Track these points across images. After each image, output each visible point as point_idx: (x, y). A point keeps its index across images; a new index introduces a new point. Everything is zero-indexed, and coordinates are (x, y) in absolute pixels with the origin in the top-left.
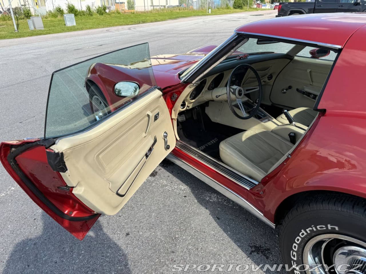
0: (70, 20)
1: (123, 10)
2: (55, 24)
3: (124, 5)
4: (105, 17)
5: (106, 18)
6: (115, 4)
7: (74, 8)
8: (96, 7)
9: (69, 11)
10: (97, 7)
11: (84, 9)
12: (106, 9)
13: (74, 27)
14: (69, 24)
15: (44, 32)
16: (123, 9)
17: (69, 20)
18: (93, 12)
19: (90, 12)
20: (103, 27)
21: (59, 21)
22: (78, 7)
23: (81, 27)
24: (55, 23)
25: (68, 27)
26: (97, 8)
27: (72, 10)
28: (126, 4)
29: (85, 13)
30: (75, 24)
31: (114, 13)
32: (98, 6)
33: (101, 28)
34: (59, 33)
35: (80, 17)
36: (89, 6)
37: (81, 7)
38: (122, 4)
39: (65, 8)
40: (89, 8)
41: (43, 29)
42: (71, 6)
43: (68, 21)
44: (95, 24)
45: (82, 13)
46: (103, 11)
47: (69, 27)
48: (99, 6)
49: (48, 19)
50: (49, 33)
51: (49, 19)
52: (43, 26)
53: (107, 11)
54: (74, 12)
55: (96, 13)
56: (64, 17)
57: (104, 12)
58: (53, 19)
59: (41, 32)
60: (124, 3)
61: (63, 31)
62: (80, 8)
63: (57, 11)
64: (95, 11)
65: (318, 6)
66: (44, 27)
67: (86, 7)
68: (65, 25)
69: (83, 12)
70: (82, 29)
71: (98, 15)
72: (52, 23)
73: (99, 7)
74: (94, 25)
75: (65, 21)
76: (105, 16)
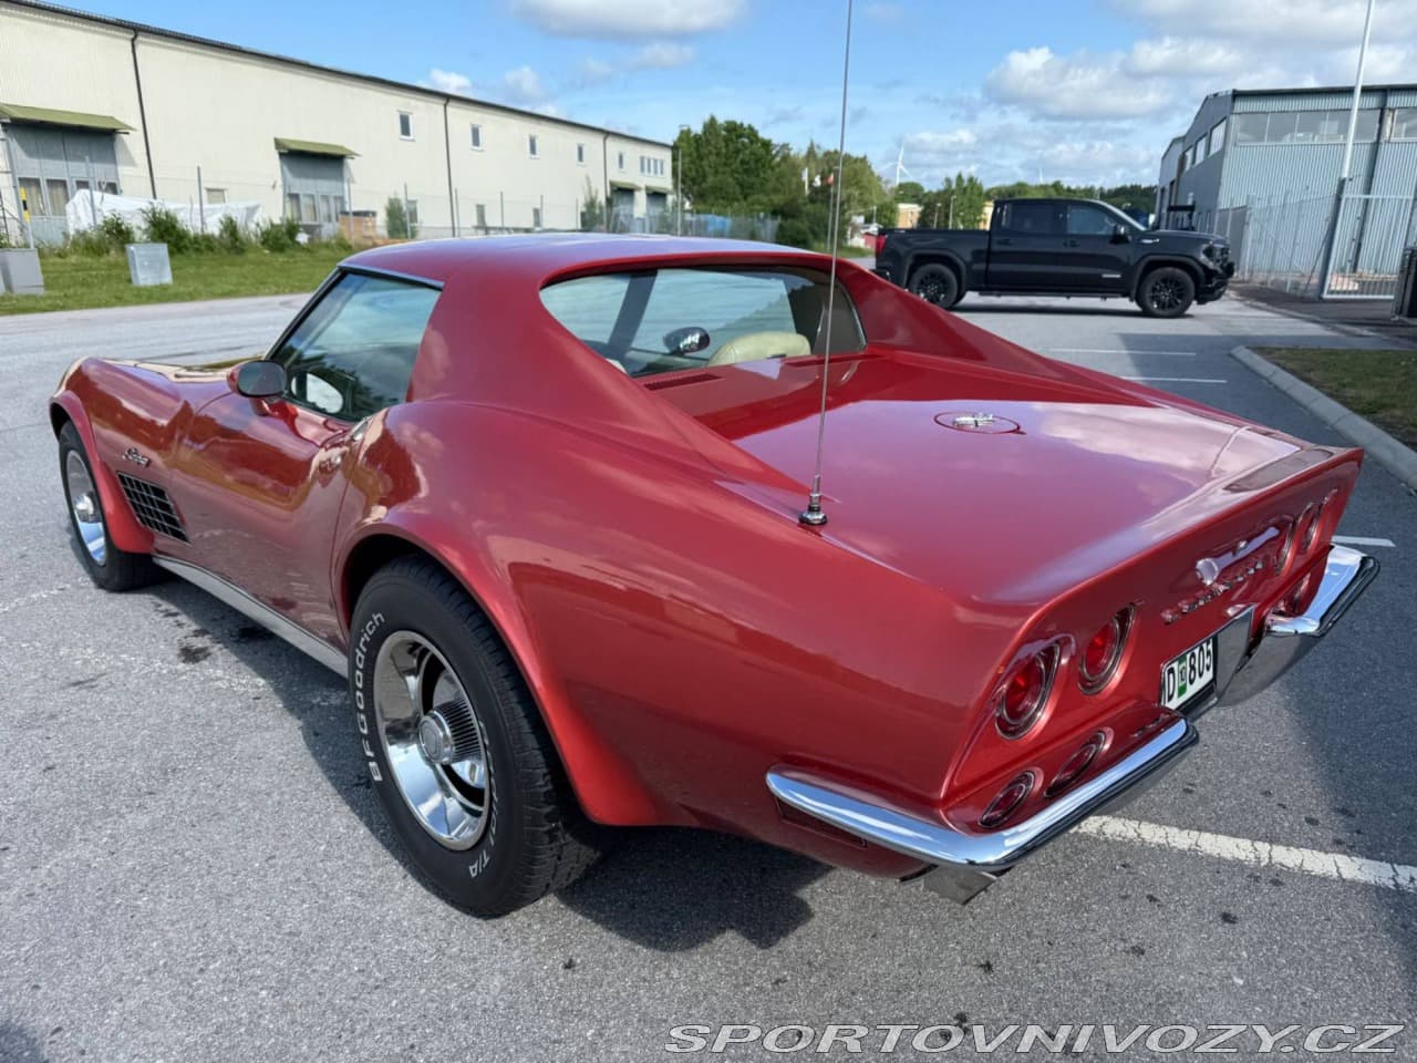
0: (150, 265)
1: (370, 238)
2: (91, 276)
3: (374, 222)
4: (291, 260)
5: (295, 262)
6: (340, 216)
7: (174, 227)
8: (258, 225)
9: (155, 233)
10: (265, 222)
11: (214, 228)
12: (298, 231)
13: (163, 288)
14: (144, 278)
15: (43, 304)
16: (370, 233)
17: (146, 263)
18: (249, 240)
19: (237, 239)
20: (277, 293)
21: (112, 266)
22: (190, 222)
23: (191, 289)
24: (94, 273)
25: (139, 289)
26: (265, 226)
27: (164, 229)
28: (381, 219)
29: (216, 244)
30: (167, 279)
31: (327, 246)
32: (268, 222)
33: (270, 294)
34: (99, 306)
35: (194, 256)
36: (234, 219)
37: (203, 223)
38: (367, 219)
39: (137, 224)
40: (230, 227)
41: (42, 292)
42: (164, 217)
43: (142, 266)
44: (248, 282)
45: (204, 244)
46: (286, 240)
47: (146, 289)
48: (271, 221)
49: (68, 260)
50: (63, 308)
51: (73, 259)
52: (42, 283)
53: (302, 238)
54: (172, 239)
55: (259, 245)
56: (129, 255)
57: (289, 242)
58: (89, 260)
59: (31, 303)
60: (374, 214)
61: (120, 301)
62: (199, 225)
63: (108, 232)
64: (254, 239)
65: (1000, 243)
66: (47, 286)
67: (221, 222)
68: (130, 281)
69: (208, 239)
70: (192, 297)
71: (267, 252)
72: (80, 273)
73: (272, 225)
74: (244, 284)
75: (131, 267)
76: (293, 256)
